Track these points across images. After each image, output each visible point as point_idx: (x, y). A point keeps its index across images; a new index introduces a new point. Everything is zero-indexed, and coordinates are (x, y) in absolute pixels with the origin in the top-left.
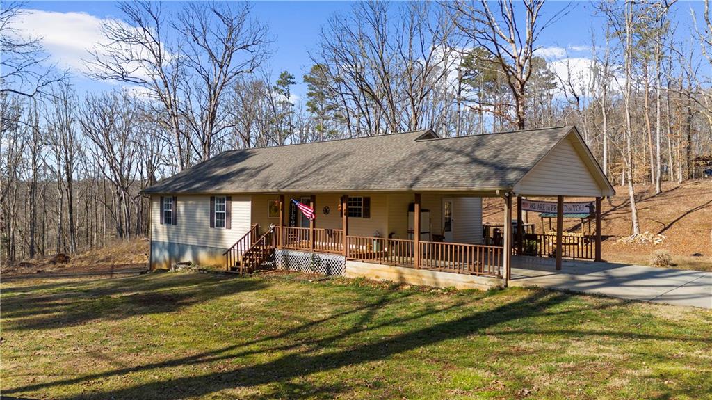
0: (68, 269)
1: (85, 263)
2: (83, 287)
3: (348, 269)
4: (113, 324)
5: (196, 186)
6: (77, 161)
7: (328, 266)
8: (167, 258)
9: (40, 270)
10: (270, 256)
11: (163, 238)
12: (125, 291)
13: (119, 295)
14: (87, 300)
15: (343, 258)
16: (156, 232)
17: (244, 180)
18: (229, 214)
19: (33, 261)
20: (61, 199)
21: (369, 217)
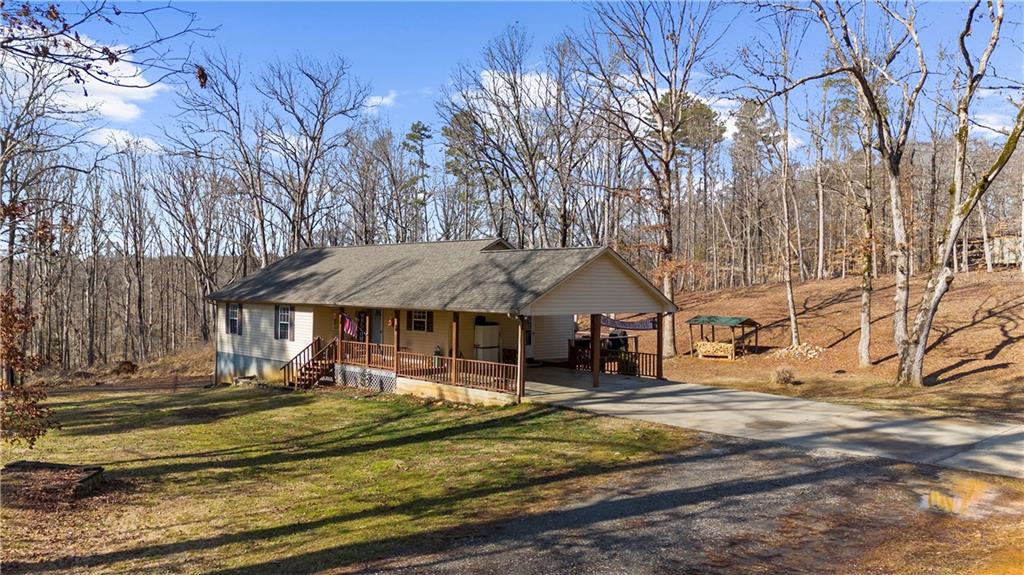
0: (134, 381)
1: (155, 374)
2: (138, 402)
3: (398, 385)
4: (153, 432)
5: (261, 293)
6: (150, 238)
7: (381, 383)
8: (232, 372)
9: (100, 381)
10: (329, 371)
11: (228, 349)
12: (176, 405)
13: (168, 409)
14: (137, 413)
15: (393, 375)
16: (221, 341)
17: (309, 289)
18: (292, 324)
19: (92, 370)
20: (129, 289)
21: (432, 331)
